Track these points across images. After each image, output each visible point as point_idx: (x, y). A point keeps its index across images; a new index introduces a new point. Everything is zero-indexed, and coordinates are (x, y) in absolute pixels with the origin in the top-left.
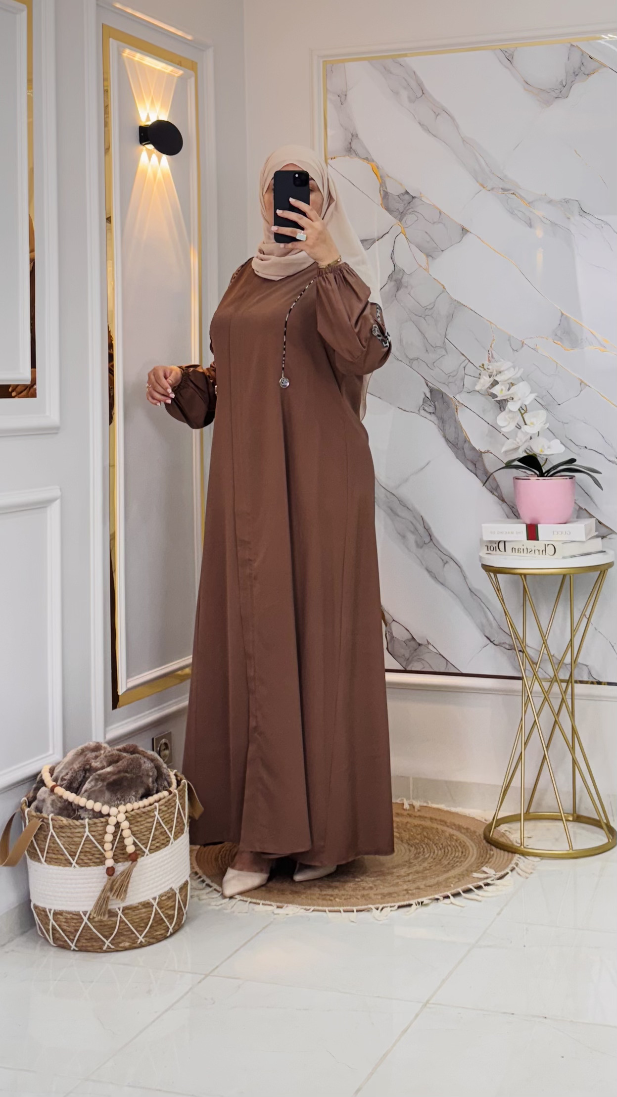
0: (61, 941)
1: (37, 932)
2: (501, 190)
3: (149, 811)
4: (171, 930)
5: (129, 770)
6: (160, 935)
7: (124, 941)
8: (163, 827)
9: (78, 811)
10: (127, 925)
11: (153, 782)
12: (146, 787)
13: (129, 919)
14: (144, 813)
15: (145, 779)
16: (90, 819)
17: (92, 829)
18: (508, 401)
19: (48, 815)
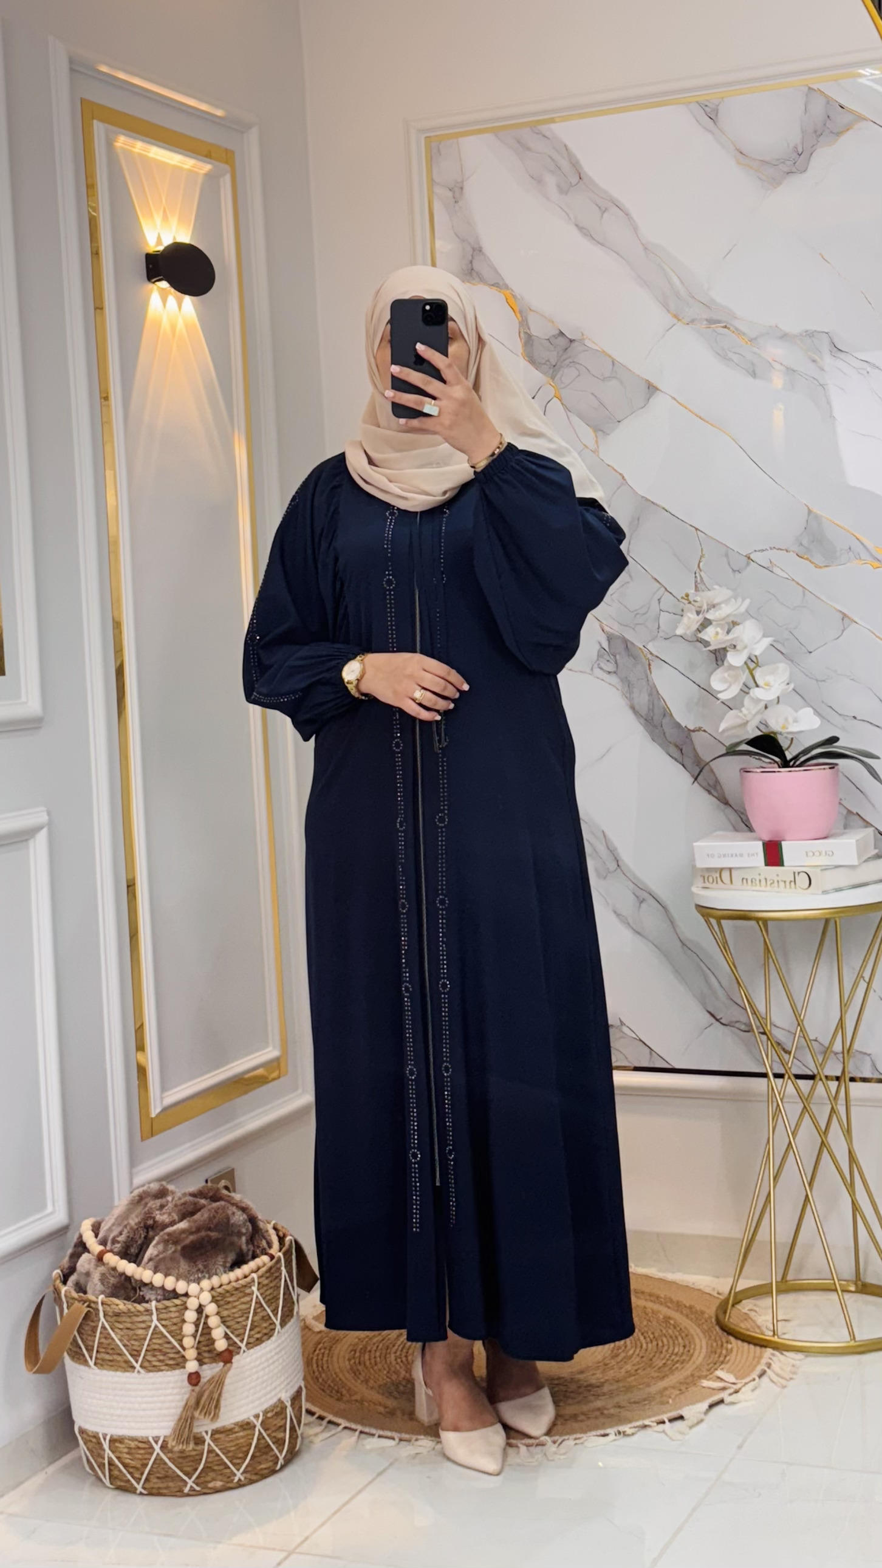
0: (121, 1480)
1: (86, 1471)
2: (705, 323)
3: (245, 1286)
4: (281, 1461)
5: (212, 1226)
6: (265, 1469)
7: (214, 1480)
8: (265, 1310)
9: (140, 1290)
10: (218, 1455)
11: (247, 1243)
12: (238, 1250)
13: (222, 1447)
14: (237, 1289)
15: (235, 1239)
16: (158, 1301)
17: (162, 1316)
18: (727, 651)
19: (97, 1298)
